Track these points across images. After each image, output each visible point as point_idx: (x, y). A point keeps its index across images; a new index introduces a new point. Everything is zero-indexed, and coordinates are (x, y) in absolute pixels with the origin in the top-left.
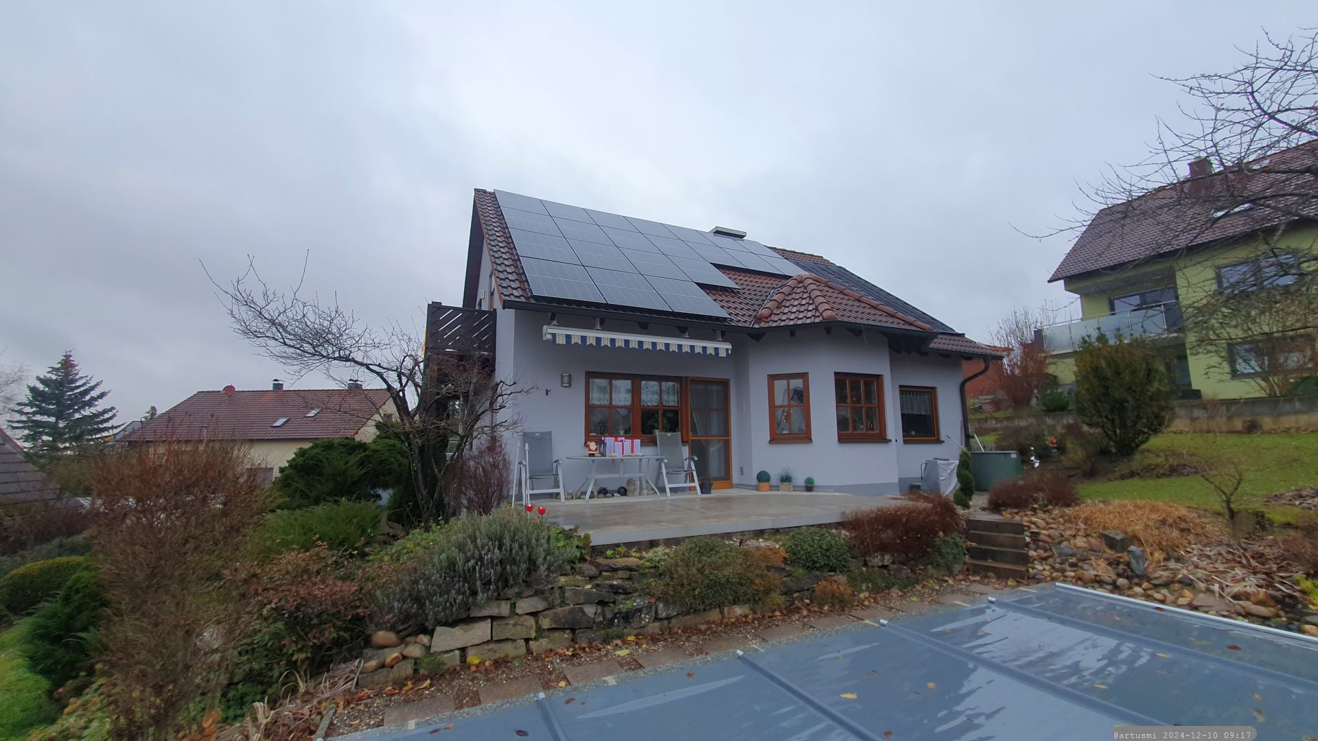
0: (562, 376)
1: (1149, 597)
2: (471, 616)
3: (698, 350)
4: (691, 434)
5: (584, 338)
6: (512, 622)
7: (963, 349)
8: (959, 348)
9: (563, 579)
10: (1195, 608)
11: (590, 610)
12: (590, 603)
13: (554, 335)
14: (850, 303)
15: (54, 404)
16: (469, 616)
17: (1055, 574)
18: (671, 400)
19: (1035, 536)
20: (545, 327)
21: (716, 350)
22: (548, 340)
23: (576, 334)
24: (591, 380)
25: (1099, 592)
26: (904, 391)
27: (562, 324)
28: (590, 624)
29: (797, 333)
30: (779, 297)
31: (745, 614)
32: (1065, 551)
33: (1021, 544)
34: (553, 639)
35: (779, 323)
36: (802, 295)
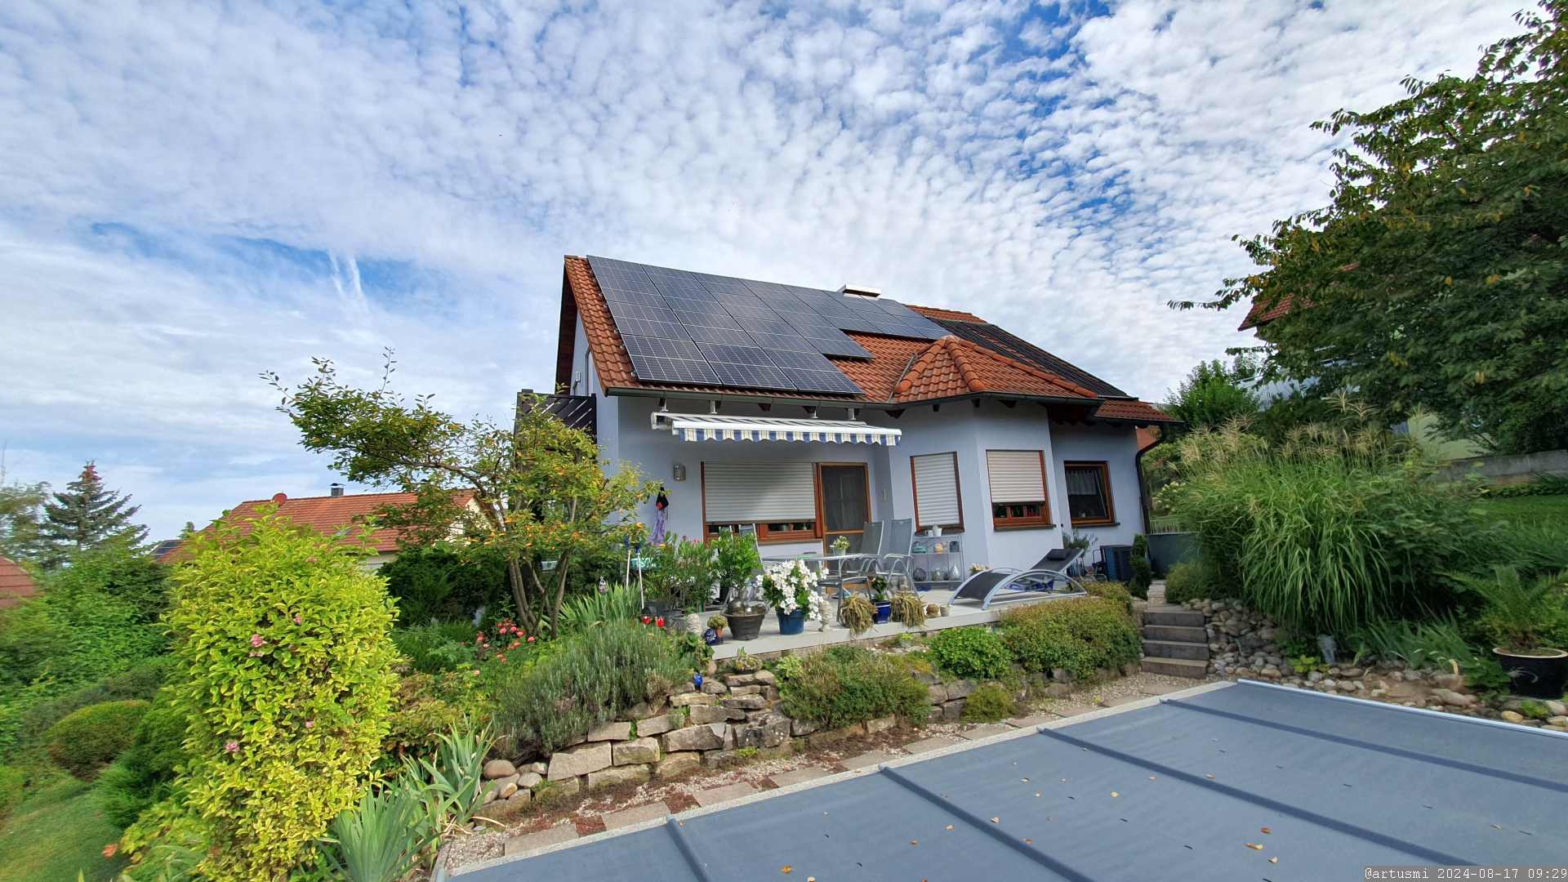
0: (673, 468)
1: (1339, 690)
2: (590, 739)
4: (825, 528)
6: (635, 744)
7: (1135, 416)
8: (1131, 416)
9: (686, 698)
10: (1393, 699)
11: (718, 729)
12: (716, 720)
14: (1002, 369)
15: (74, 525)
16: (587, 742)
17: (1239, 670)
19: (1217, 629)
20: (654, 415)
25: (1286, 687)
26: (1071, 468)
28: (719, 745)
29: (942, 407)
30: (920, 367)
31: (889, 729)
32: (1251, 642)
33: (1204, 636)
34: (679, 763)
35: (920, 397)
36: (945, 363)
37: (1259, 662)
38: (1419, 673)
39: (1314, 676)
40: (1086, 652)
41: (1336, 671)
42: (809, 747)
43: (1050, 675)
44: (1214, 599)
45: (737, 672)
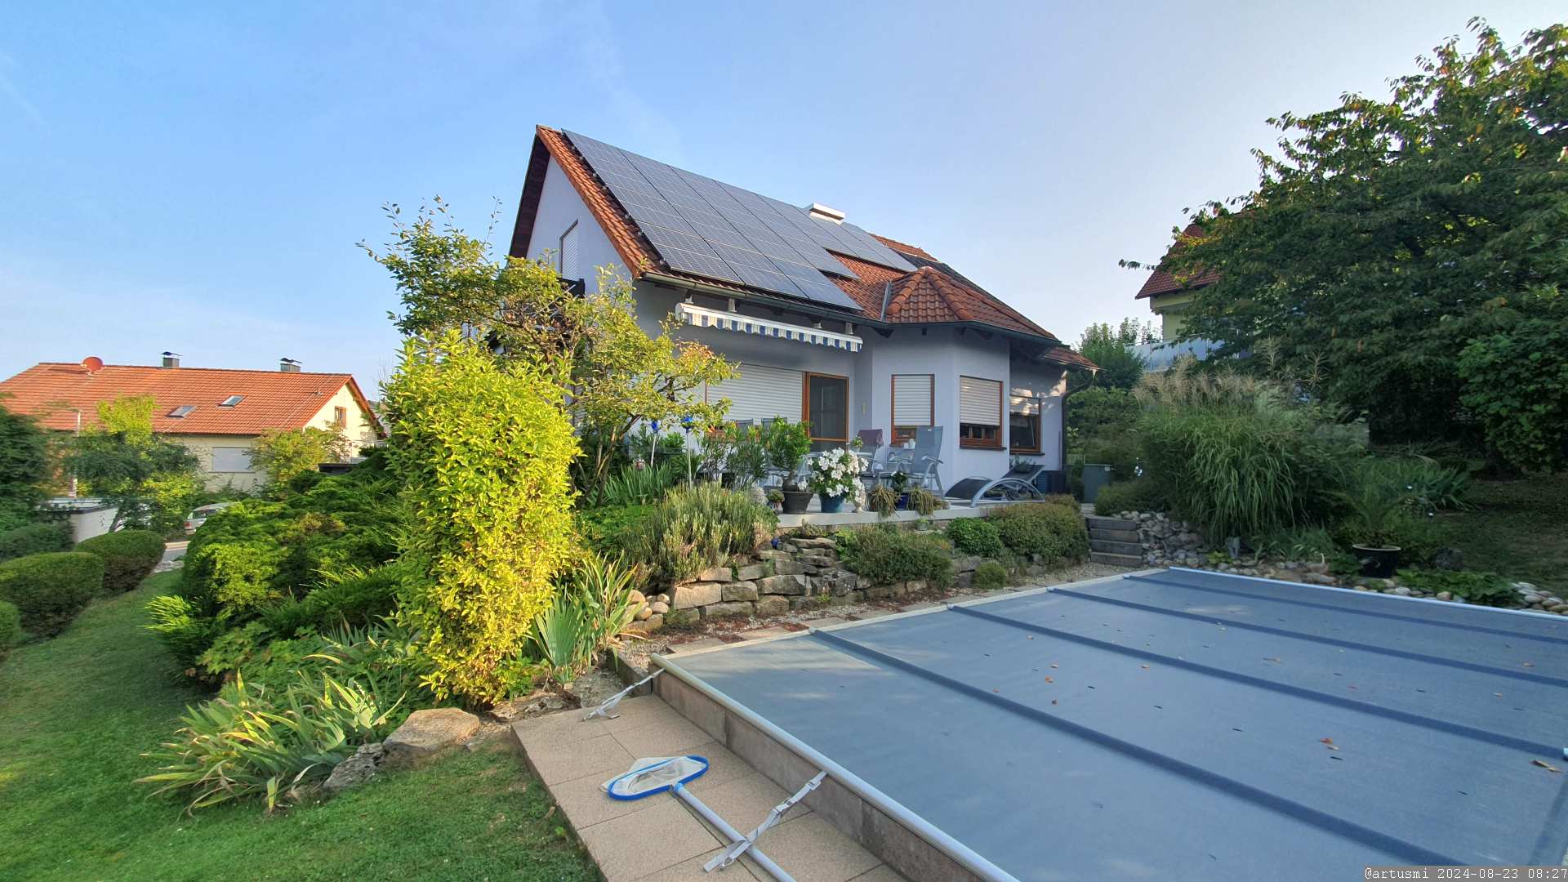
1: (1243, 574)
2: (702, 579)
3: (831, 343)
5: (720, 321)
6: (739, 585)
8: (1068, 360)
9: (769, 553)
10: (1280, 578)
11: (800, 579)
12: (799, 574)
13: (690, 315)
14: (976, 302)
16: (698, 581)
17: (1166, 562)
19: (1146, 533)
20: (679, 305)
21: (848, 343)
22: (682, 320)
25: (1205, 571)
27: (696, 303)
28: (801, 591)
29: (931, 331)
30: (906, 292)
31: (923, 589)
32: (1174, 543)
33: (1136, 538)
34: (774, 602)
35: (911, 320)
36: (928, 291)
37: (1182, 556)
38: (1297, 563)
39: (1223, 566)
40: (1058, 543)
41: (1239, 562)
42: (866, 599)
43: (1030, 559)
44: (1141, 512)
45: (802, 536)
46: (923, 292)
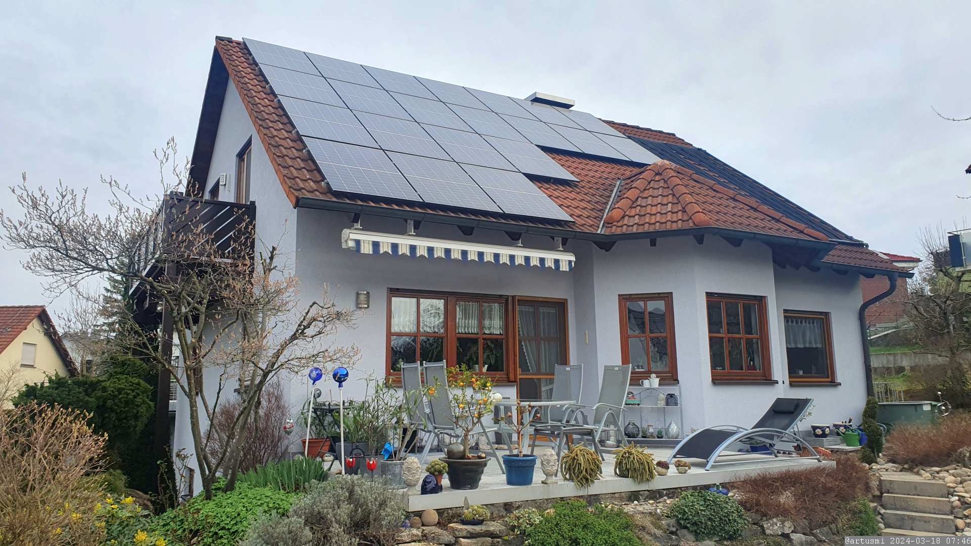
0: (358, 294)
3: (534, 262)
4: (519, 370)
5: (395, 247)
7: (862, 263)
8: (858, 263)
13: (358, 242)
14: (725, 202)
18: (495, 326)
20: (346, 232)
21: (557, 262)
22: (349, 248)
23: (386, 241)
24: (393, 299)
26: (791, 318)
27: (366, 228)
29: (658, 240)
30: (632, 194)
35: (634, 229)
36: (660, 191)
46: (656, 193)
